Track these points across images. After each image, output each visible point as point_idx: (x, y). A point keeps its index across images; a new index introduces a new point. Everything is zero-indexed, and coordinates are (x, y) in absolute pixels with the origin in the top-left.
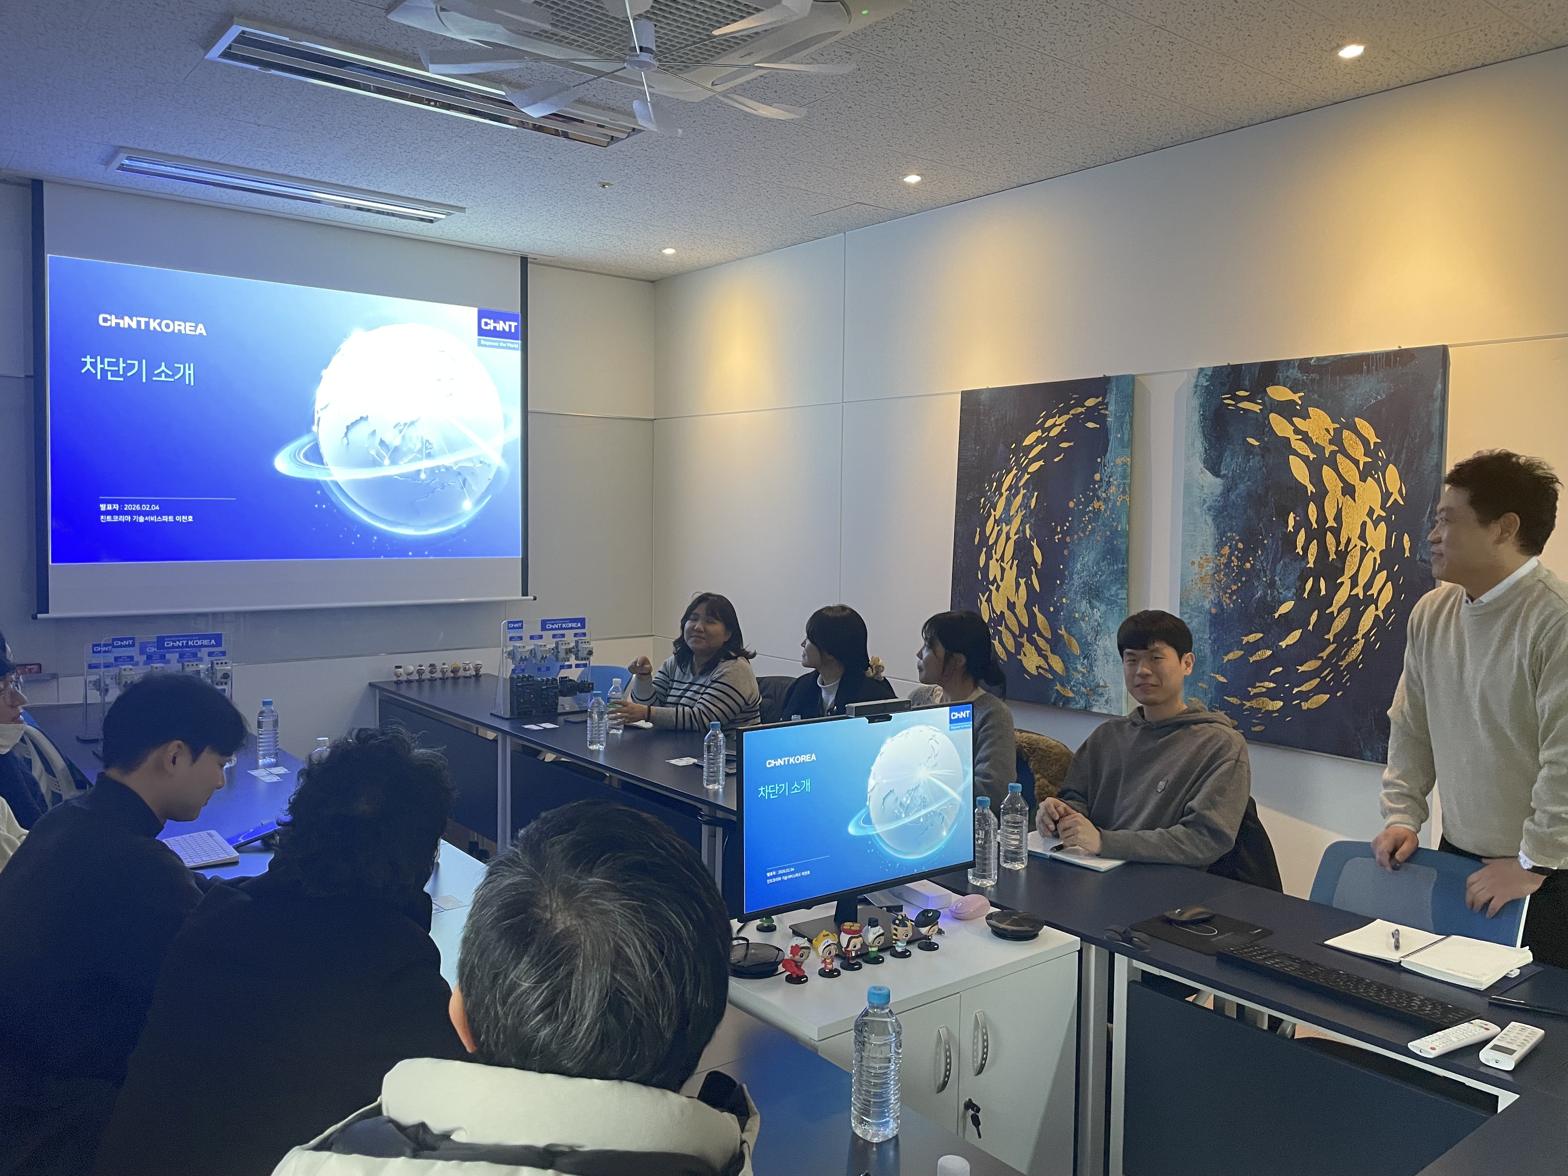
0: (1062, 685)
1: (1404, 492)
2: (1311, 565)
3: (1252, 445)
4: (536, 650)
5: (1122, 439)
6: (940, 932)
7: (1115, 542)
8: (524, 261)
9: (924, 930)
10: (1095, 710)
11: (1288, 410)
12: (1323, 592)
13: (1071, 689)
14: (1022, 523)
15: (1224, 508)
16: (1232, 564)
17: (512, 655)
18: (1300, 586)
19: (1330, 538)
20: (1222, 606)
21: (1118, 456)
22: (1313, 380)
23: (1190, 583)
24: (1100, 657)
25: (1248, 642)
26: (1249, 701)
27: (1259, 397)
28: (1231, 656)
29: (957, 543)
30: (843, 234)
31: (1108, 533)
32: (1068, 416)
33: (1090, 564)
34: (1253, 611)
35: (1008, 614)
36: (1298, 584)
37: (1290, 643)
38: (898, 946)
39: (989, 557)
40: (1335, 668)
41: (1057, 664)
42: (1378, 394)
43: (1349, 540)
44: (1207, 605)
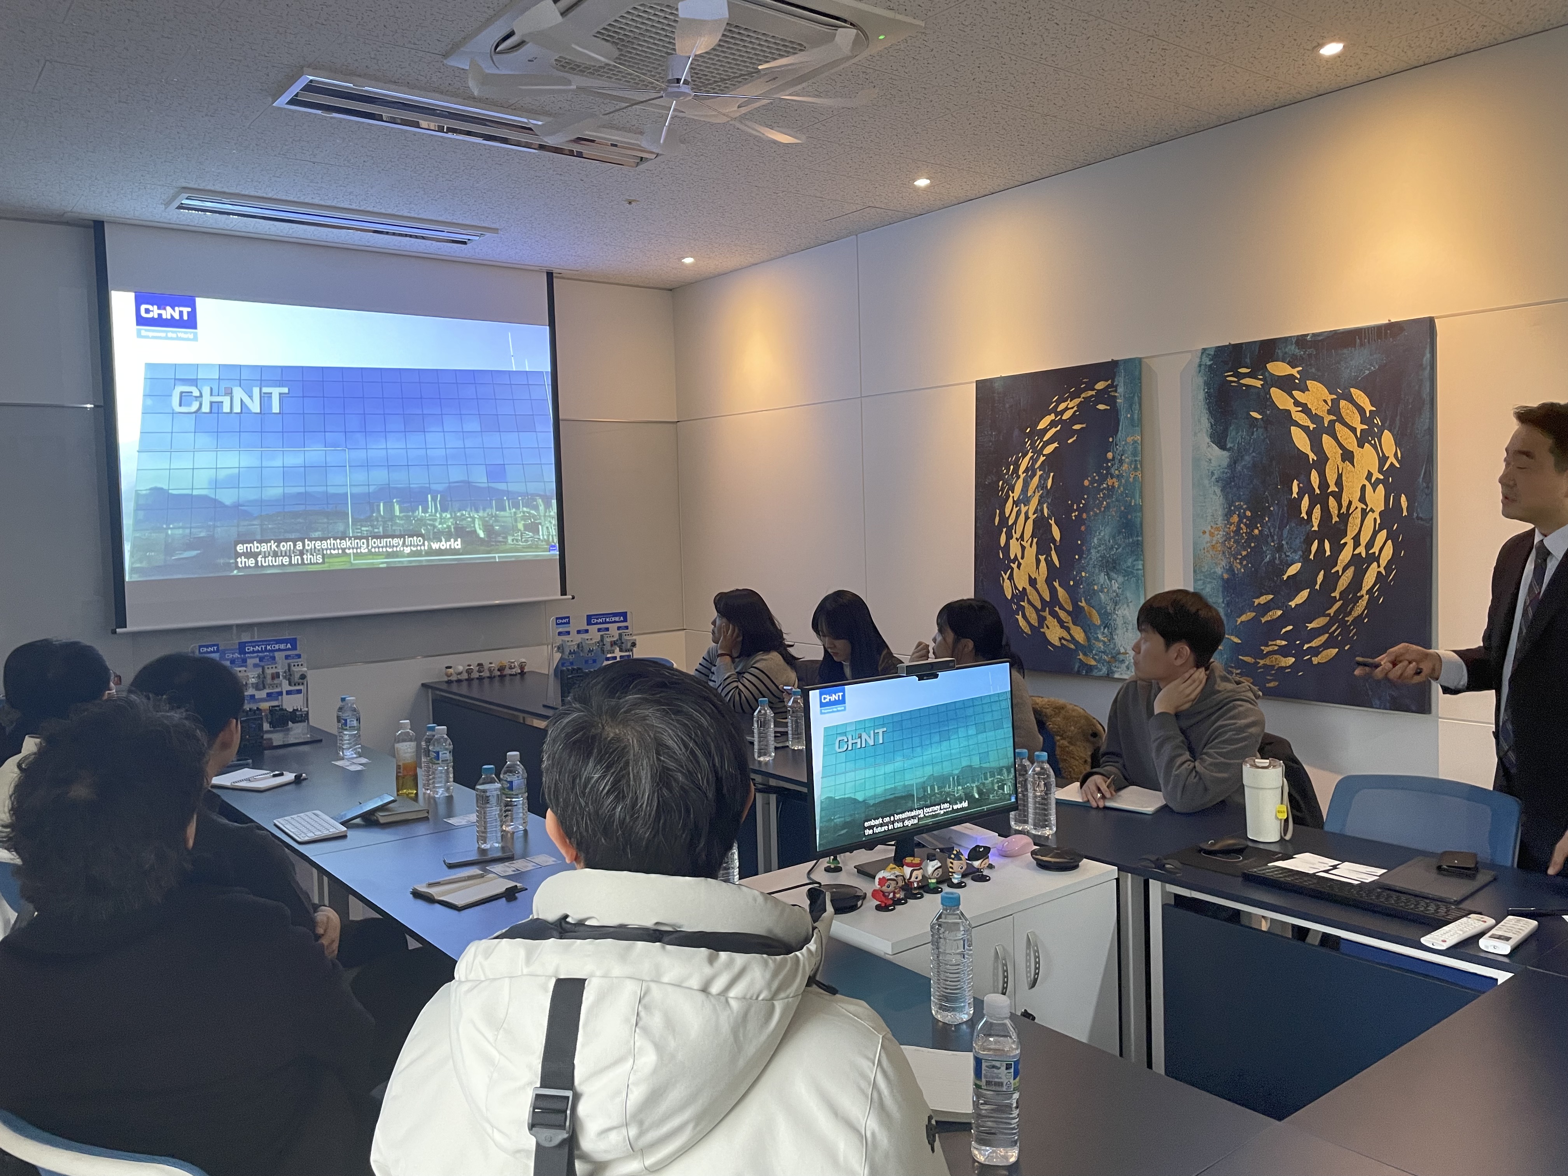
0: (1085, 654)
1: (1399, 455)
2: (1315, 528)
3: (1256, 419)
4: (584, 644)
5: (1132, 419)
6: (991, 867)
7: (1129, 517)
8: (550, 275)
9: (976, 864)
10: (1116, 676)
11: (1287, 384)
12: (1328, 553)
13: (1093, 658)
14: (1040, 503)
15: (1232, 478)
16: (1241, 532)
17: (560, 648)
18: (1306, 548)
19: (1332, 502)
20: (1233, 571)
21: (1128, 436)
22: (1310, 355)
23: (1203, 551)
24: (1120, 626)
25: (1259, 604)
26: (1262, 659)
27: (1260, 373)
28: (1244, 618)
29: (978, 525)
30: (855, 236)
31: (1123, 508)
32: (1079, 400)
33: (1107, 537)
34: (1263, 575)
35: (1029, 589)
36: (1304, 547)
37: (1298, 603)
38: (955, 878)
39: (1009, 537)
40: (1343, 624)
41: (1079, 634)
42: (1371, 365)
43: (1350, 503)
44: (1219, 571)
